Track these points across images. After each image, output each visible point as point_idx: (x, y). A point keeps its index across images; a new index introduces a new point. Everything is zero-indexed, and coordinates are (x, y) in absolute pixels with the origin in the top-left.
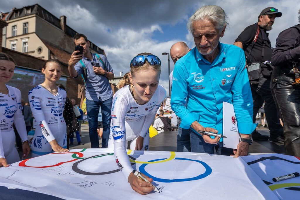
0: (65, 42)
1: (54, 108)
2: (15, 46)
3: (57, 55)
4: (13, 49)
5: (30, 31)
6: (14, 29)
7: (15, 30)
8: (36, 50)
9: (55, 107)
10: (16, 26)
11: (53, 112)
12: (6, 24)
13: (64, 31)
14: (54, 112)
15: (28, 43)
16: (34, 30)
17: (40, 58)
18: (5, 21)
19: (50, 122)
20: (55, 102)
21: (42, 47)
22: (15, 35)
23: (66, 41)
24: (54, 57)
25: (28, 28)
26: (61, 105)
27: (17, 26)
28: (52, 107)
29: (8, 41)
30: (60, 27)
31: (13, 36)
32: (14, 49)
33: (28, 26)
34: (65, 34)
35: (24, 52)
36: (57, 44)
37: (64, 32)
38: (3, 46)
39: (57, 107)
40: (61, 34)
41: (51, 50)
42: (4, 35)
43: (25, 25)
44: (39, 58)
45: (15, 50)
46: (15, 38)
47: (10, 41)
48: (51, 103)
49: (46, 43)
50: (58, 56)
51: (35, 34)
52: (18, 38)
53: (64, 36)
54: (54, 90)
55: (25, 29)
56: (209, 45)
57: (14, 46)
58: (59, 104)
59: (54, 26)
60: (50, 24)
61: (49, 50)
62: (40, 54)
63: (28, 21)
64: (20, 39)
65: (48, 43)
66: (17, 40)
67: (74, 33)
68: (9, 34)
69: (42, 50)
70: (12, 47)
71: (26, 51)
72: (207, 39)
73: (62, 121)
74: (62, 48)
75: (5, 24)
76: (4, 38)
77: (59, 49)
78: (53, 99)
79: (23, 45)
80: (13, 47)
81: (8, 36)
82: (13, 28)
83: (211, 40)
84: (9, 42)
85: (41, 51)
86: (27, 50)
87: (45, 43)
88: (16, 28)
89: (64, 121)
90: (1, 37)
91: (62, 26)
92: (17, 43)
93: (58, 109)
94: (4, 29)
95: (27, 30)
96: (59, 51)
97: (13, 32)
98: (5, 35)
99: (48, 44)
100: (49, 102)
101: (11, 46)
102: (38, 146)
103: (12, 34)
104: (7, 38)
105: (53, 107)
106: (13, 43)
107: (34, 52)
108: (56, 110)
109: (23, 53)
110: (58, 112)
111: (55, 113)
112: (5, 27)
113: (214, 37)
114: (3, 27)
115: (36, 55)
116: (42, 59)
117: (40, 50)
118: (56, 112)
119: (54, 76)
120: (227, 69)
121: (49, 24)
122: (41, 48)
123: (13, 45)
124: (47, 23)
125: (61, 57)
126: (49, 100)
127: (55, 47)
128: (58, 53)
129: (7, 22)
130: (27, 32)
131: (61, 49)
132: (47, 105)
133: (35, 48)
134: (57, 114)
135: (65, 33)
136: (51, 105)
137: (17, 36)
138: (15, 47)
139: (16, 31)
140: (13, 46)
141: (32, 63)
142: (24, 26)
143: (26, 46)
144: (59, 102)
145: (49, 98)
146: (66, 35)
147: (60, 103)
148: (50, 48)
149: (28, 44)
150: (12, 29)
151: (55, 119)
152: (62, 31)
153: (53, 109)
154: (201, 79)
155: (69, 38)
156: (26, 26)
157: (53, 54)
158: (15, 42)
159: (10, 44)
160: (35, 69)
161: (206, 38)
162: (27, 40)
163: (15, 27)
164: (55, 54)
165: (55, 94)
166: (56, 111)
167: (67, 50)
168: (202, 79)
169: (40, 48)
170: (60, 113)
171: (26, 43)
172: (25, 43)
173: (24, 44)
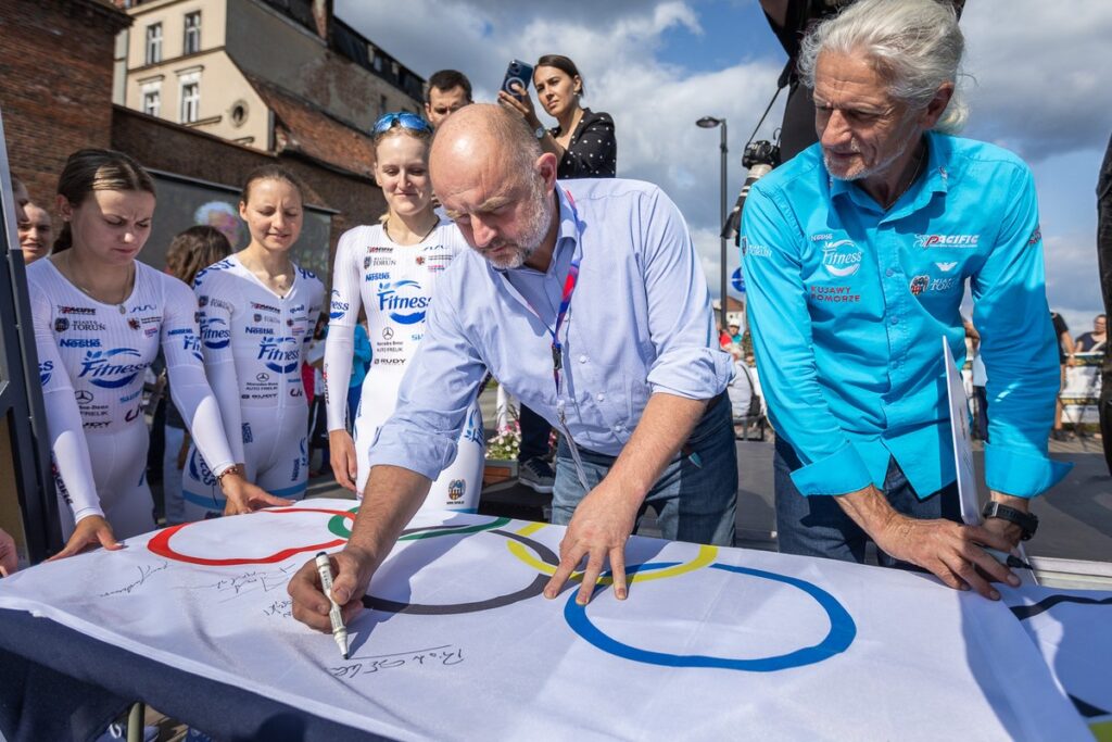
0: (328, 81)
1: (271, 340)
2: (156, 98)
3: (300, 132)
4: (148, 112)
5: (205, 46)
6: (154, 35)
7: (155, 40)
8: (227, 111)
9: (275, 337)
10: (159, 24)
11: (266, 355)
12: (128, 22)
13: (327, 39)
14: (270, 357)
15: (200, 85)
16: (221, 41)
17: (241, 142)
18: (124, 8)
19: (251, 393)
20: (279, 322)
21: (245, 103)
22: (157, 60)
23: (332, 76)
24: (287, 139)
25: (199, 33)
26: (296, 332)
27: (164, 26)
28: (265, 339)
29: (132, 79)
30: (310, 25)
31: (150, 62)
32: (152, 109)
33: (200, 23)
34: (327, 51)
35: (185, 120)
36: (300, 89)
37: (325, 43)
38: (117, 99)
39: (282, 340)
40: (312, 50)
41: (277, 111)
42: (121, 60)
43: (188, 21)
44: (234, 143)
45: (156, 114)
46: (157, 71)
47: (139, 81)
48: (262, 325)
49: (261, 87)
50: (302, 135)
51: (222, 54)
52: (168, 70)
53: (325, 58)
54: (281, 278)
55: (192, 34)
56: (855, 147)
57: (152, 100)
58: (290, 329)
59: (291, 22)
60: (278, 14)
61: (272, 113)
62: (238, 126)
63: (201, 8)
64: (174, 75)
65: (270, 86)
66: (162, 77)
67: (362, 44)
68: (137, 58)
69: (247, 113)
70: (146, 102)
71: (193, 119)
72: (851, 123)
73: (295, 393)
74: (317, 102)
75: (122, 20)
76: (119, 68)
77: (305, 109)
78: (271, 309)
79: (184, 95)
80: (150, 105)
81: (133, 64)
82: (151, 32)
83: (866, 134)
84: (137, 83)
85: (245, 117)
86: (197, 115)
87: (257, 86)
88: (161, 34)
89: (300, 393)
90: (111, 68)
91: (320, 19)
92: (162, 87)
93: (283, 347)
94: (120, 39)
95: (196, 37)
96: (304, 115)
97: (150, 47)
98: (125, 59)
99: (269, 89)
100: (258, 318)
101: (142, 98)
102: (202, 477)
103: (147, 55)
104: (129, 72)
105: (268, 336)
106: (148, 88)
107: (218, 120)
108: (276, 348)
109: (183, 125)
110: (284, 356)
111: (272, 360)
112: (124, 33)
113: (878, 124)
114: (115, 31)
115: (226, 131)
116: (248, 145)
117: (239, 112)
118: (275, 358)
119: (272, 231)
120: (943, 242)
121: (275, 16)
122: (243, 106)
123: (151, 96)
124: (264, 10)
125: (314, 139)
126: (259, 311)
127: (290, 99)
128: (303, 124)
129: (130, 12)
130: (196, 49)
131: (312, 109)
132: (247, 329)
133: (224, 108)
134: (277, 362)
135: (329, 47)
136: (261, 331)
137: (162, 63)
138: (156, 104)
139: (161, 43)
140: (149, 100)
141: (213, 161)
142: (186, 26)
143: (194, 98)
144: (290, 323)
145: (257, 306)
146: (333, 54)
147: (297, 325)
148: (274, 106)
149: (197, 93)
150: (148, 38)
151: (270, 381)
152: (317, 38)
153: (266, 343)
154: (851, 264)
155: (342, 65)
156: (192, 24)
157: (286, 128)
158: (156, 86)
159: (140, 91)
160: (221, 182)
161: (844, 121)
162: (195, 77)
163: (158, 30)
164: (291, 129)
165: (282, 292)
166: (278, 351)
167: (334, 113)
168: (853, 264)
169: (240, 104)
170: (292, 361)
171: (194, 89)
172: (189, 88)
173: (188, 92)
